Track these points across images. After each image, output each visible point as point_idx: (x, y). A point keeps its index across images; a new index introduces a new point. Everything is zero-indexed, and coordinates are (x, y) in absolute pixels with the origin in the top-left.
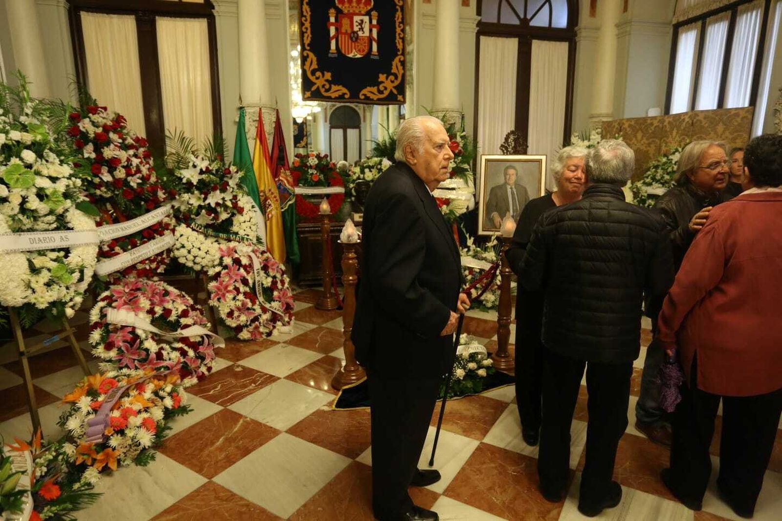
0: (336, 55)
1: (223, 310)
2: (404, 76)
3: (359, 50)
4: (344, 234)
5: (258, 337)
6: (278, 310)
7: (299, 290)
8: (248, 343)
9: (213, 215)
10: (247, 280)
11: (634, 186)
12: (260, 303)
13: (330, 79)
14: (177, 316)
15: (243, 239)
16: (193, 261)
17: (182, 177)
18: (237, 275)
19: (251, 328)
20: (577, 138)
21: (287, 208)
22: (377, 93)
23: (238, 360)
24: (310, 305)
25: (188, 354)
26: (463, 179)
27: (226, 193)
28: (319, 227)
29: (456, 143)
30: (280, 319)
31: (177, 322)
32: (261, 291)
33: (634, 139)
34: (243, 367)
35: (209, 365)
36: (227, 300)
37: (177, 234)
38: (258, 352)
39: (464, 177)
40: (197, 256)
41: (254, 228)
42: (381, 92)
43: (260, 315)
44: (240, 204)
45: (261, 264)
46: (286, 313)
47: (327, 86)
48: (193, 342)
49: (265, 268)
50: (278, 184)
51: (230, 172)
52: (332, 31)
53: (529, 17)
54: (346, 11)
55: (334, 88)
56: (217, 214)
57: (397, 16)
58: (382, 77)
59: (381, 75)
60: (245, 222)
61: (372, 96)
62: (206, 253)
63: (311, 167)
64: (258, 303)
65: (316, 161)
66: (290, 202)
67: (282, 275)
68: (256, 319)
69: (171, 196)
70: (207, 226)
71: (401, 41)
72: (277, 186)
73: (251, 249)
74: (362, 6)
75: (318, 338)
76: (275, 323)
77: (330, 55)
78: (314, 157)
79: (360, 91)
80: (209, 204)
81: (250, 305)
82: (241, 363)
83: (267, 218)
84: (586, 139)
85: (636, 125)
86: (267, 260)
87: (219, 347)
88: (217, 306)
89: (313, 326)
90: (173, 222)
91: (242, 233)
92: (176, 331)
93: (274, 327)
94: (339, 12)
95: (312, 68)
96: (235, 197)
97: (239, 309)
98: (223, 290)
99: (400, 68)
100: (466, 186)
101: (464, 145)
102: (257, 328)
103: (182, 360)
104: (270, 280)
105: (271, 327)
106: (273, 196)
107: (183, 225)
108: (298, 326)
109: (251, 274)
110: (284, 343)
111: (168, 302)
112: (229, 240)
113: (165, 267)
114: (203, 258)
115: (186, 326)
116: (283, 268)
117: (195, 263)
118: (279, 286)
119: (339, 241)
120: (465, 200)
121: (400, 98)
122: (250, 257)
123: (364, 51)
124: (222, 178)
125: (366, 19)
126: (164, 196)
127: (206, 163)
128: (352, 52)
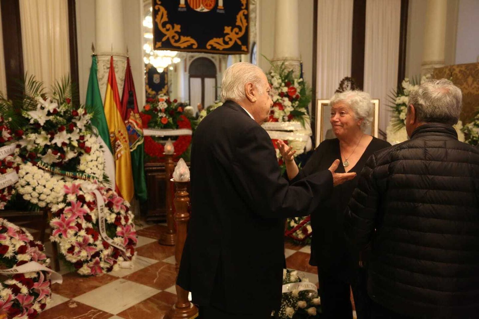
0: (185, 9)
1: (64, 246)
2: (247, 29)
3: (206, 5)
4: (176, 173)
5: (98, 272)
6: (120, 246)
7: (146, 226)
8: (88, 279)
9: (59, 154)
10: (90, 216)
11: (465, 128)
12: (102, 238)
13: (179, 31)
14: (14, 253)
15: (89, 177)
16: (38, 198)
17: (30, 118)
18: (80, 211)
19: (91, 264)
20: (408, 83)
21: (135, 148)
22: (222, 44)
23: (75, 296)
24: (154, 240)
25: (21, 291)
26: (300, 121)
27: (72, 134)
28: (163, 166)
29: (293, 88)
30: (122, 254)
31: (14, 258)
32: (104, 227)
33: (465, 84)
34: (78, 304)
35: (43, 302)
36: (69, 236)
37: (22, 172)
38: (96, 287)
39: (302, 121)
40: (42, 193)
41: (101, 167)
42: (226, 43)
43: (102, 251)
44: (88, 144)
45: (105, 201)
46: (128, 248)
47: (177, 37)
48: (28, 279)
49: (109, 205)
50: (127, 126)
51: (77, 114)
55: (183, 39)
56: (64, 154)
58: (227, 30)
59: (226, 28)
60: (92, 161)
61: (218, 47)
62: (51, 190)
63: (161, 111)
64: (100, 238)
65: (165, 105)
66: (139, 143)
67: (127, 212)
68: (97, 254)
69: (17, 135)
70: (54, 165)
72: (126, 128)
73: (95, 186)
75: (157, 273)
76: (116, 258)
77: (179, 9)
78: (164, 102)
79: (208, 41)
80: (56, 144)
81: (91, 241)
82: (77, 299)
83: (116, 158)
84: (417, 84)
85: (466, 70)
86: (112, 197)
87: (56, 283)
88: (58, 242)
89: (154, 261)
90: (18, 160)
91: (88, 171)
92: (12, 267)
93: (115, 262)
95: (163, 20)
96: (82, 137)
97: (80, 245)
98: (65, 226)
99: (244, 21)
100: (303, 128)
101: (301, 90)
102: (97, 263)
103: (13, 297)
104: (114, 216)
105: (112, 263)
106: (122, 137)
107: (29, 164)
108: (140, 261)
109: (95, 210)
110: (123, 278)
111: (5, 238)
112: (75, 178)
113: (5, 203)
114: (47, 195)
115: (23, 262)
116: (128, 205)
117: (40, 200)
118: (123, 222)
119: (172, 180)
120: (303, 141)
121: (244, 48)
122: (94, 194)
123: (210, 5)
124: (69, 120)
126: (9, 136)
127: (54, 106)
128: (199, 6)
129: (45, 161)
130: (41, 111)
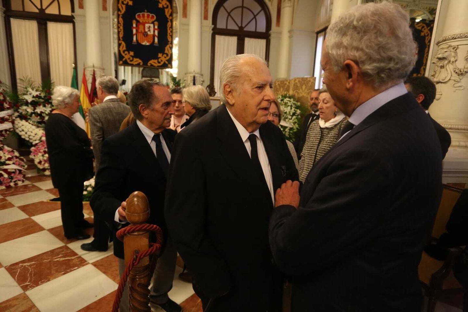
0: (136, 43)
1: (36, 161)
2: (171, 55)
3: (148, 41)
9: (39, 117)
13: (133, 55)
14: (5, 160)
17: (23, 99)
22: (157, 63)
23: (35, 183)
25: (4, 176)
27: (46, 108)
31: (5, 162)
34: (33, 185)
35: (16, 182)
36: (39, 156)
40: (30, 136)
42: (159, 63)
47: (131, 59)
48: (9, 171)
52: (134, 31)
53: (243, 26)
54: (141, 21)
55: (135, 59)
56: (42, 117)
57: (168, 24)
58: (160, 55)
61: (154, 64)
62: (35, 134)
70: (38, 122)
71: (170, 37)
74: (150, 19)
77: (133, 43)
79: (148, 61)
80: (37, 112)
88: (34, 158)
92: (2, 166)
94: (138, 22)
95: (123, 49)
97: (45, 161)
98: (38, 151)
99: (170, 50)
107: (24, 121)
114: (34, 137)
115: (9, 164)
121: (169, 65)
123: (150, 41)
124: (46, 100)
125: (152, 25)
126: (8, 106)
127: (38, 93)
128: (144, 41)
129: (33, 120)
130: (30, 95)
